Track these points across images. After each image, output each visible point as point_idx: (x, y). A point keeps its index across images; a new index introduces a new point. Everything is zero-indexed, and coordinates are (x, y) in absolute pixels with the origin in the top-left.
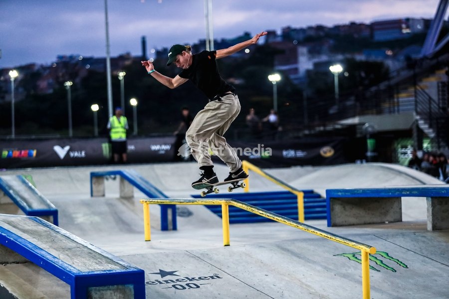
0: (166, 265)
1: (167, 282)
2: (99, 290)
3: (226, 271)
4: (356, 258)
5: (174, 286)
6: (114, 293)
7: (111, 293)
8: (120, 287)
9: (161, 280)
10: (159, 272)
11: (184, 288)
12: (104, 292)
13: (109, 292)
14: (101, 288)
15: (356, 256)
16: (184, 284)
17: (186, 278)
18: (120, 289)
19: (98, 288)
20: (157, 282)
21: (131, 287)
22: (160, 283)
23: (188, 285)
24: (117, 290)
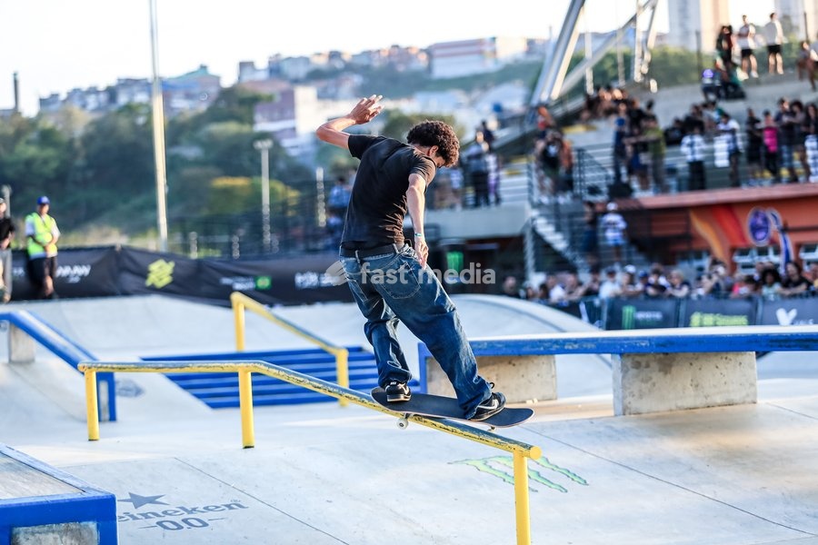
0: (141, 484)
1: (145, 516)
2: (33, 534)
3: (255, 495)
4: (491, 467)
5: (160, 523)
6: (61, 537)
7: (55, 539)
8: (73, 526)
9: (135, 512)
10: (129, 497)
11: (180, 527)
12: (42, 537)
13: (51, 536)
14: (36, 529)
15: (489, 464)
16: (178, 520)
17: (180, 508)
18: (71, 530)
19: (30, 529)
20: (128, 517)
21: (92, 525)
22: (135, 518)
23: (185, 521)
24: (67, 531)
